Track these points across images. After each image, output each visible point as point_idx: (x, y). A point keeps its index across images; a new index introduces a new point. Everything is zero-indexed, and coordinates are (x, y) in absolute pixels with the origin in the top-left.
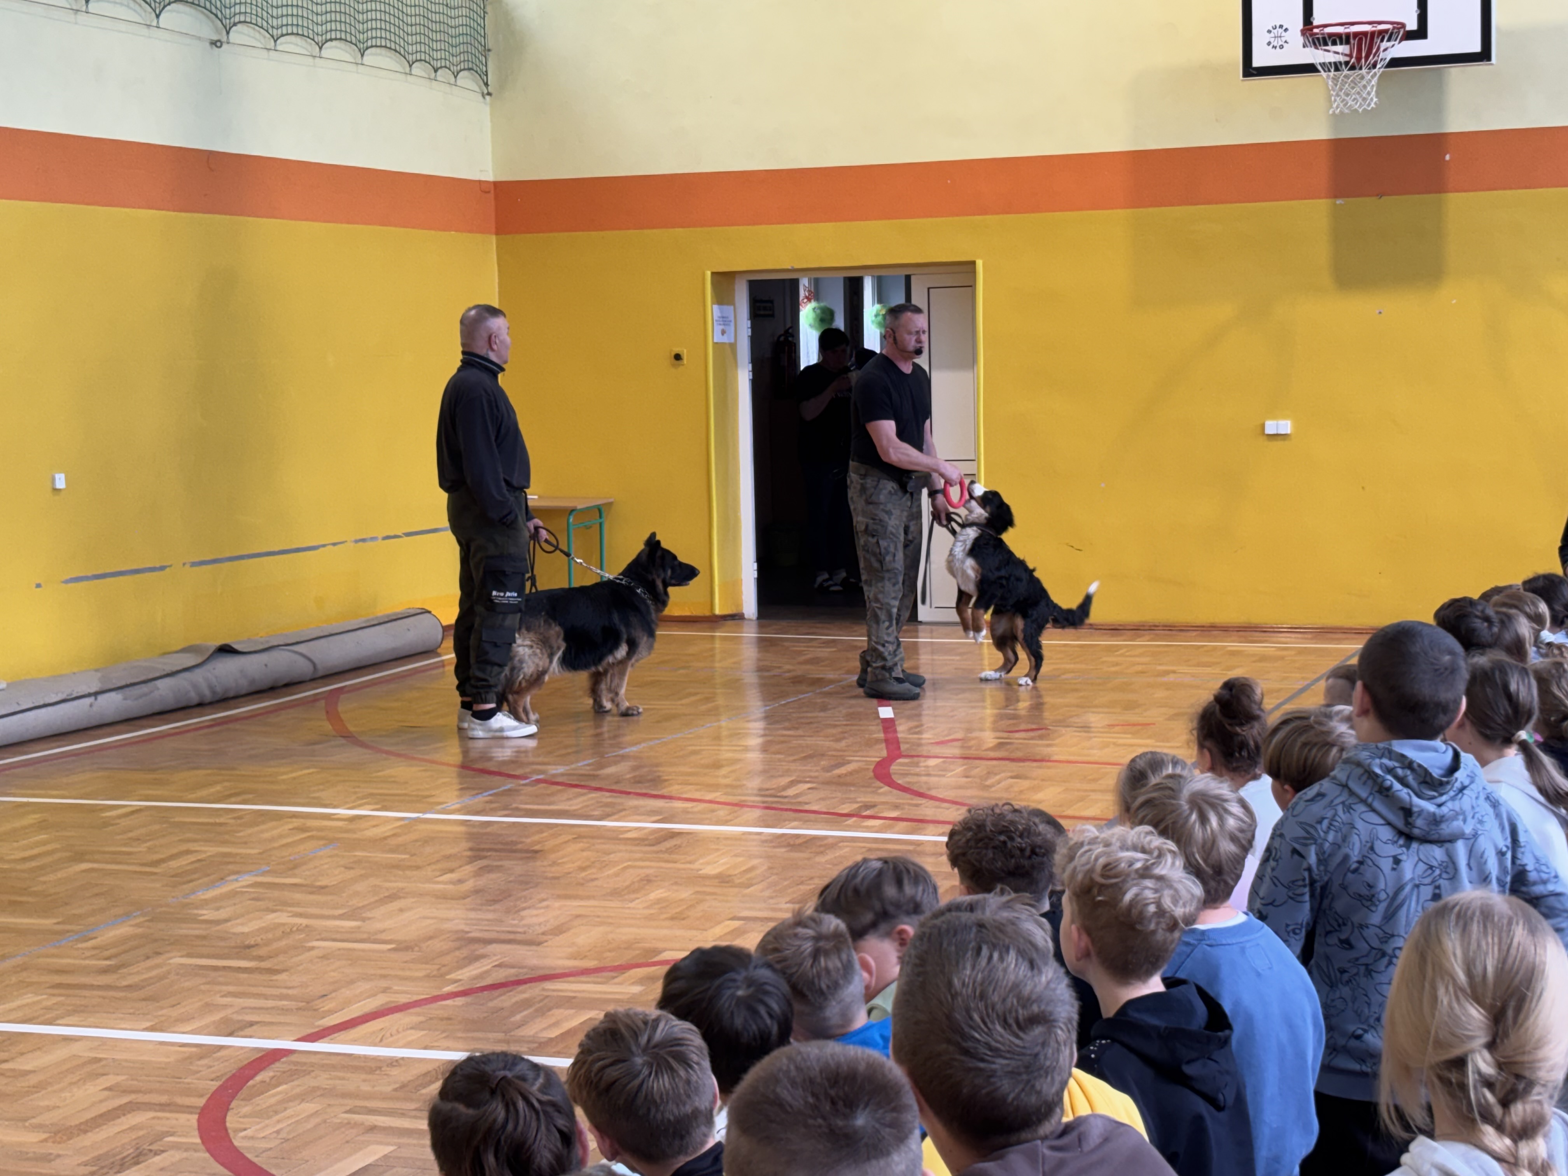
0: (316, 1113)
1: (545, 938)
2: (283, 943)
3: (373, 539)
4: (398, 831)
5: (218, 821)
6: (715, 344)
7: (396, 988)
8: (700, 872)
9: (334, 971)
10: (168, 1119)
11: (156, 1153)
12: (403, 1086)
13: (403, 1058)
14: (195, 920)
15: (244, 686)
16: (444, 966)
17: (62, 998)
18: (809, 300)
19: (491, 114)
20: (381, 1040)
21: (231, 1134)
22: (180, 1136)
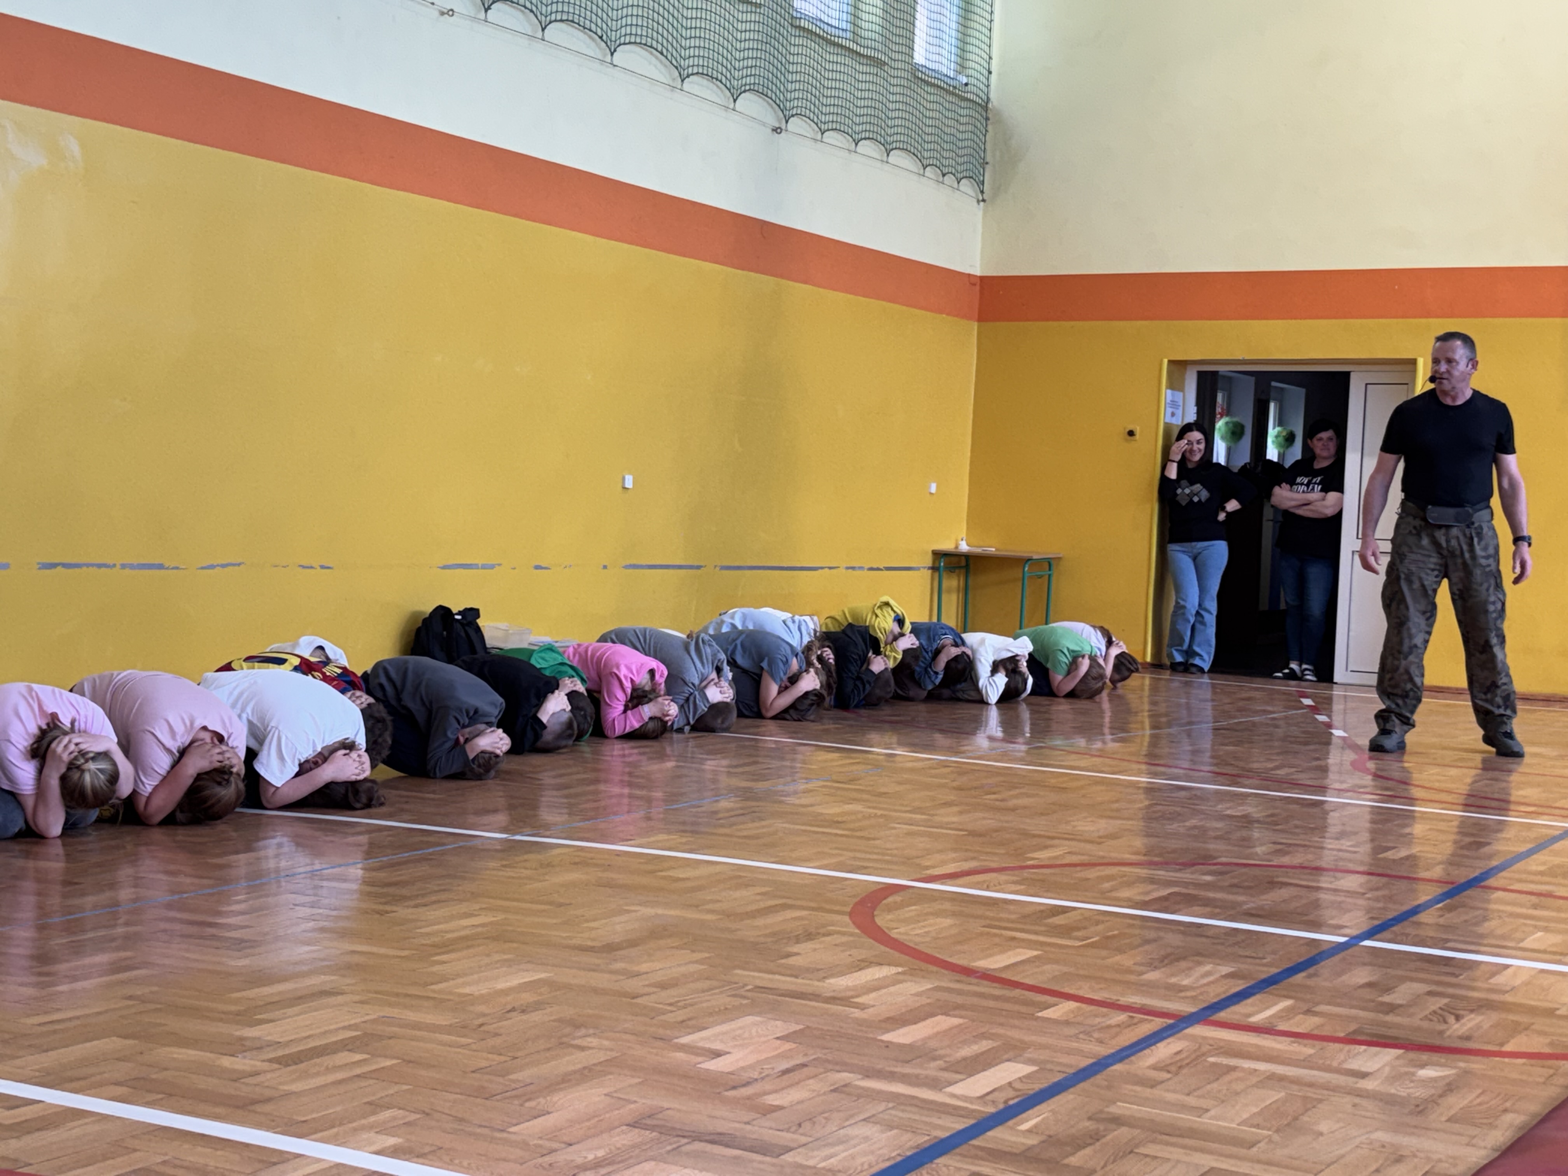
0: (955, 925)
2: (866, 823)
3: (861, 568)
4: (934, 766)
6: (1165, 424)
7: (983, 858)
8: (1225, 813)
9: (921, 843)
10: (823, 916)
11: (824, 935)
12: (1026, 917)
13: (1014, 900)
14: (784, 802)
17: (693, 839)
18: (1222, 416)
19: (983, 218)
20: (988, 886)
21: (886, 930)
22: (840, 927)
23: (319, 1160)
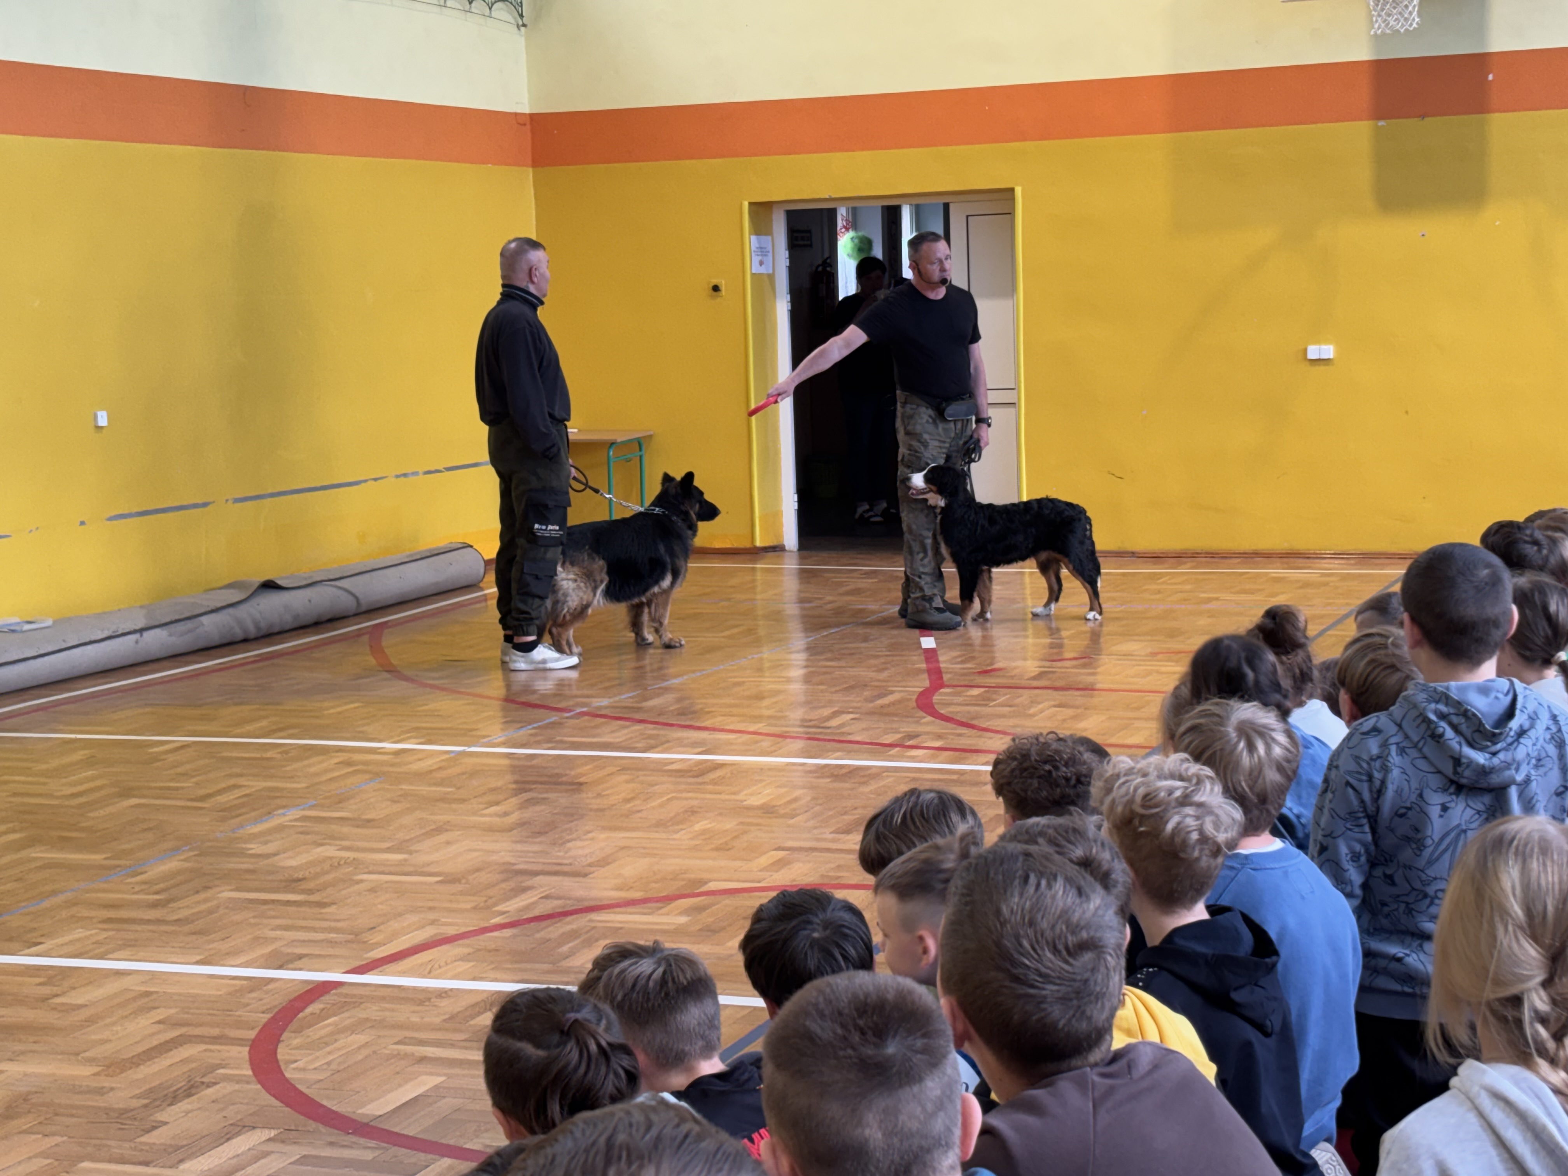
0: (366, 1045)
1: (592, 869)
2: (330, 877)
3: (415, 474)
4: (443, 764)
5: (264, 755)
6: (753, 275)
7: (443, 920)
8: (745, 803)
9: (381, 903)
10: (219, 1051)
11: (209, 1085)
12: (452, 1018)
13: (451, 990)
14: (242, 853)
15: (288, 621)
16: (491, 898)
17: (113, 933)
18: (847, 229)
19: (527, 47)
20: (430, 972)
21: (283, 1067)
22: (232, 1068)
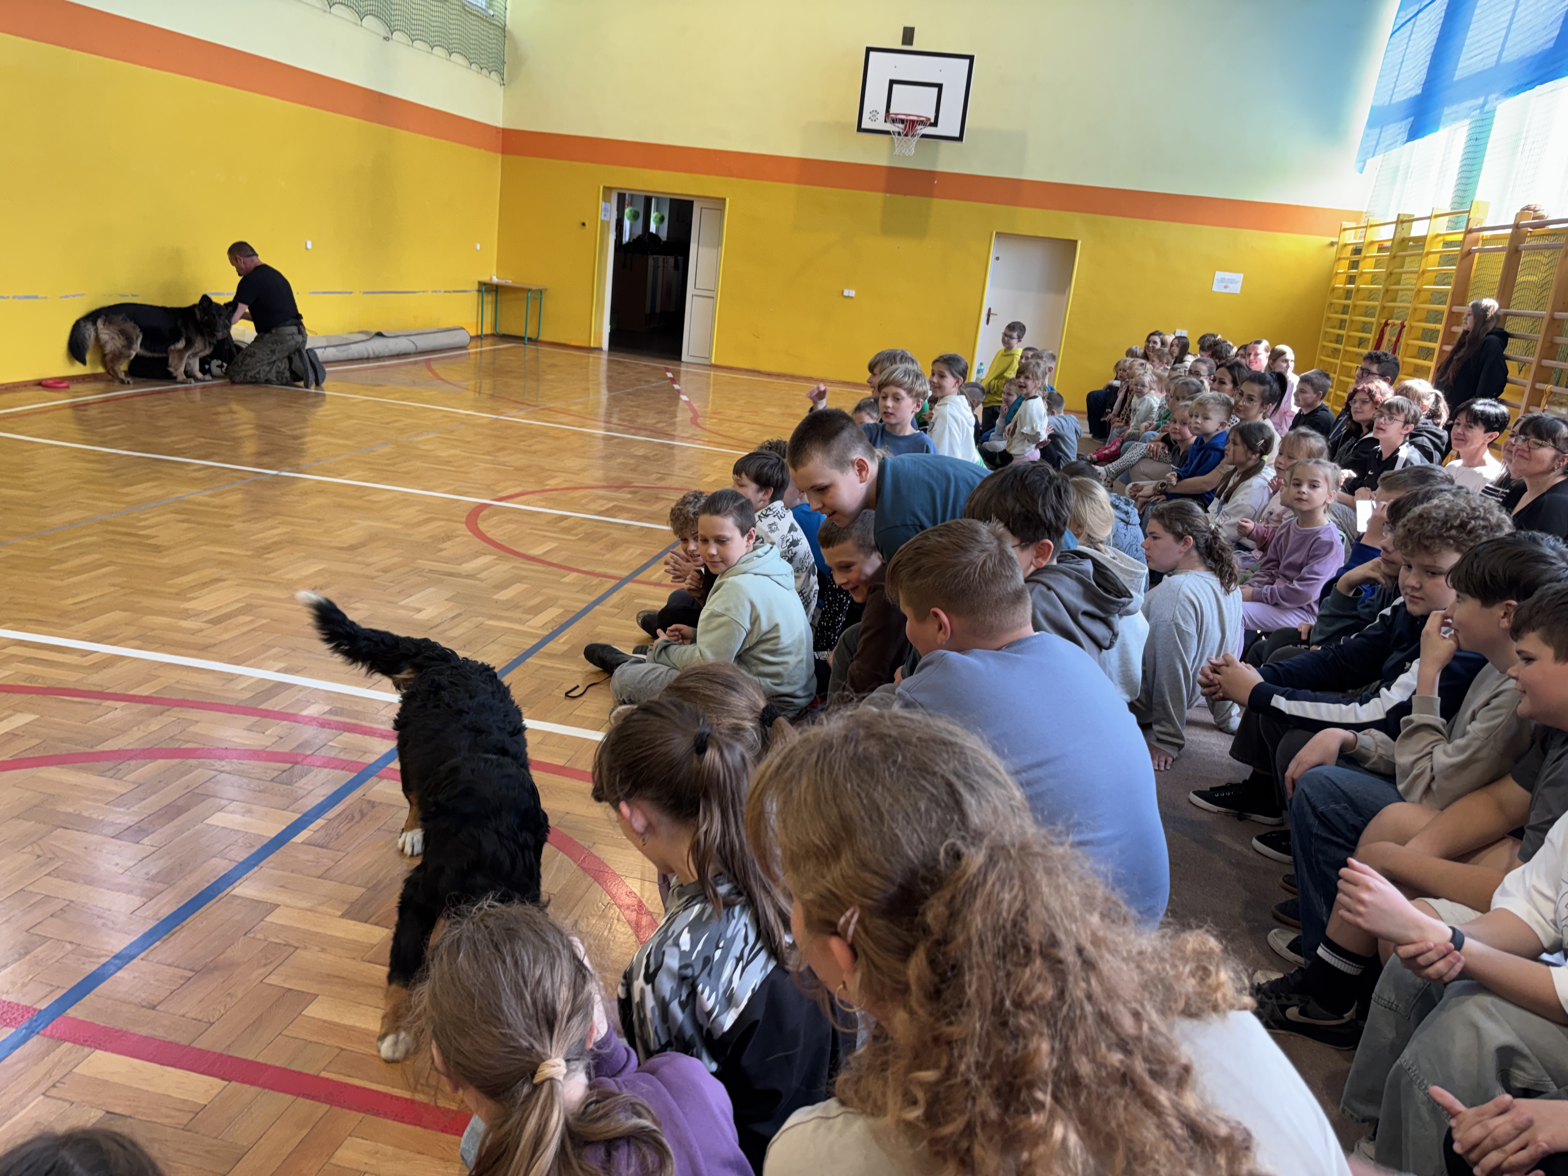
0: (515, 529)
2: (463, 462)
3: (440, 292)
4: (491, 422)
5: (406, 409)
7: (525, 485)
9: (493, 475)
10: (453, 524)
11: (456, 537)
13: (542, 512)
14: (418, 448)
15: (386, 352)
17: (377, 474)
19: (503, 94)
20: (528, 504)
21: (485, 533)
22: (462, 531)
23: (251, 677)
